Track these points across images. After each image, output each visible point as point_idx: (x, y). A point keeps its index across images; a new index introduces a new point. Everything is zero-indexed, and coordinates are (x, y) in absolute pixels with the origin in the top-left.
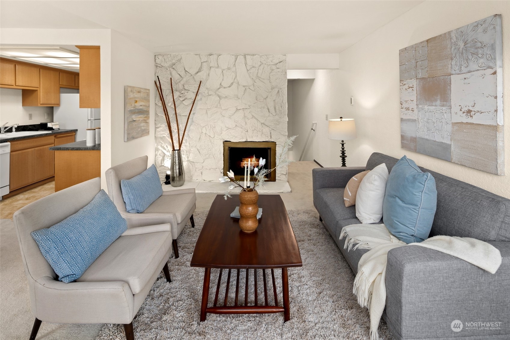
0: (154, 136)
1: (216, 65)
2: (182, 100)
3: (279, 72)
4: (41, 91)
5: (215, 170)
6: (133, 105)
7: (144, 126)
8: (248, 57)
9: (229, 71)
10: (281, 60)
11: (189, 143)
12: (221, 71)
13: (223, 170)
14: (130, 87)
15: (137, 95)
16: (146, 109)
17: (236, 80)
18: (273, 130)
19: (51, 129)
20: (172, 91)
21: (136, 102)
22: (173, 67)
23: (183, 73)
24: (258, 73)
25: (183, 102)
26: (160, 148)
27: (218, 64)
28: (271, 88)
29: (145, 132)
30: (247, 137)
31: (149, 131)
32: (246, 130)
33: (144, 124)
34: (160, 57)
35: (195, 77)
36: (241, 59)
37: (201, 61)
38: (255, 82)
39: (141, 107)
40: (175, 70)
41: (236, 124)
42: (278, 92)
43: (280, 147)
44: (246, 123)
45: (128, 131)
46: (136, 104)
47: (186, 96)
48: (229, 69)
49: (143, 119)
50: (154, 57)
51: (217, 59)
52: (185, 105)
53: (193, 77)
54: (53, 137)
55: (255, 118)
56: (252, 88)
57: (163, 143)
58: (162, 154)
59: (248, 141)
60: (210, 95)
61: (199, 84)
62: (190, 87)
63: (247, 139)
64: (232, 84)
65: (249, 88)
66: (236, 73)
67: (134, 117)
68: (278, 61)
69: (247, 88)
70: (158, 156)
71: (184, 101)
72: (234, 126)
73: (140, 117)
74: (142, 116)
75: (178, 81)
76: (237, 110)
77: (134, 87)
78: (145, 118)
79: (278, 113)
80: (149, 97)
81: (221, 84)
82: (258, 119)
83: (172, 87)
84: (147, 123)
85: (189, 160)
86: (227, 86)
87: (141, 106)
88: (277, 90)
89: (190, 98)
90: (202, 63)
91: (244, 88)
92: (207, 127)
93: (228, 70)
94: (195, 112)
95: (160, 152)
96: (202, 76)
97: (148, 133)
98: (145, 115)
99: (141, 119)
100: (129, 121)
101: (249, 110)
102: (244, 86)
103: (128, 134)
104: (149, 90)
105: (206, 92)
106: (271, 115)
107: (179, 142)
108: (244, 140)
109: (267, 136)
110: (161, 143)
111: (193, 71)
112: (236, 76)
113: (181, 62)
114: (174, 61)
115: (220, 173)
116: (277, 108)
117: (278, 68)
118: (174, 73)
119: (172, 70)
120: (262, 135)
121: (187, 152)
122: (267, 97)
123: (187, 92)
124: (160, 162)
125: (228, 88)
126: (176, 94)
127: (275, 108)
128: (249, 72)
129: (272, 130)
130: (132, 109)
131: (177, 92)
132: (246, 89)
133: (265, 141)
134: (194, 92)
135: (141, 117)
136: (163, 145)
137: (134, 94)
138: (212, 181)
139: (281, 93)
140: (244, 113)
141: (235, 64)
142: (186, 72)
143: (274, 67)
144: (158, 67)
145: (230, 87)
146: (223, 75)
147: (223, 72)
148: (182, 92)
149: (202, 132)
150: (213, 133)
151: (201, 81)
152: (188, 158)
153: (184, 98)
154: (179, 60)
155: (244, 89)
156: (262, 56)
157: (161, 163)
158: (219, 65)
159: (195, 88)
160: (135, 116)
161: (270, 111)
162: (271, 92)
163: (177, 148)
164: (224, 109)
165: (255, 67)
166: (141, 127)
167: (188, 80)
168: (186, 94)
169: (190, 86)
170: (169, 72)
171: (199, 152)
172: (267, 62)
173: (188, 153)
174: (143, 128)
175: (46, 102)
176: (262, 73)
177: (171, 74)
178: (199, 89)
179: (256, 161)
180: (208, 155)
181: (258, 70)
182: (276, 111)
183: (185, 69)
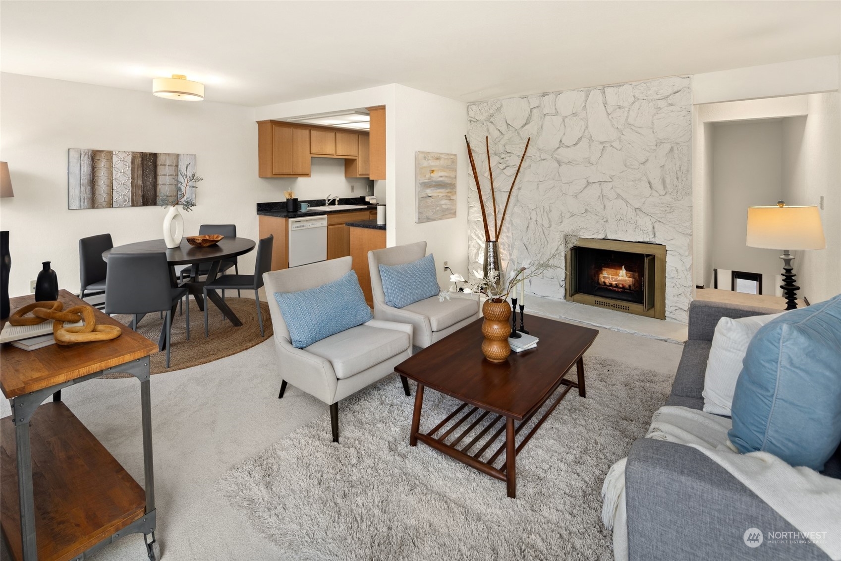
0: (467, 220)
1: (554, 111)
2: (502, 168)
3: (672, 111)
4: (360, 159)
5: (552, 280)
6: (428, 176)
7: (446, 204)
8: (608, 90)
9: (575, 118)
10: (679, 89)
11: (512, 234)
12: (562, 120)
13: (564, 282)
14: (423, 152)
15: (433, 163)
16: (449, 182)
17: (586, 133)
18: (660, 221)
19: (368, 203)
20: (488, 155)
21: (433, 171)
22: (491, 120)
23: (503, 128)
24: (628, 117)
25: (504, 171)
26: (474, 237)
27: (556, 109)
28: (655, 143)
29: (451, 213)
30: (607, 231)
31: (455, 212)
32: (605, 220)
33: (446, 201)
34: (474, 107)
35: (520, 132)
36: (596, 95)
37: (529, 106)
38: (623, 134)
39: (441, 179)
40: (494, 125)
41: (587, 208)
42: (672, 150)
43: (675, 256)
44: (605, 206)
45: (419, 210)
46: (432, 175)
47: (508, 163)
48: (574, 114)
49: (444, 194)
50: (466, 109)
51: (554, 100)
52: (507, 175)
53: (518, 133)
54: (368, 213)
55: (623, 199)
56: (616, 144)
57: (478, 230)
58: (477, 246)
59: (609, 238)
60: (544, 160)
61: (527, 142)
62: (514, 149)
63: (606, 235)
64: (580, 139)
65: (612, 146)
66: (588, 120)
67: (429, 192)
68: (670, 92)
69: (607, 145)
70: (472, 248)
71: (505, 169)
72: (583, 211)
73: (439, 192)
74: (442, 190)
75: (497, 140)
76: (588, 184)
77: (428, 152)
78: (448, 193)
79: (669, 190)
80: (456, 165)
81: (561, 141)
82: (628, 200)
83: (488, 150)
84: (451, 201)
85: (512, 259)
86: (571, 145)
87: (441, 177)
88: (667, 147)
89: (514, 165)
90: (531, 109)
91: (601, 145)
92: (538, 210)
93: (574, 116)
94: (520, 186)
95: (474, 241)
96: (531, 130)
97: (454, 214)
98: (449, 190)
99: (441, 195)
100: (420, 197)
101: (610, 185)
102: (602, 143)
103: (420, 213)
104: (455, 155)
105: (538, 155)
106: (654, 193)
107: (496, 231)
108: (601, 236)
109: (645, 232)
110: (475, 230)
111: (517, 124)
112: (587, 127)
113: (501, 112)
114: (491, 111)
115: (559, 286)
116: (668, 180)
117: (671, 105)
118: (491, 127)
119: (489, 124)
120: (637, 229)
121: (509, 246)
122: (648, 160)
123: (510, 156)
124: (474, 256)
125: (573, 147)
126: (494, 160)
127: (664, 182)
128: (610, 117)
129: (657, 223)
130: (426, 181)
131: (495, 157)
132: (604, 147)
133: (641, 240)
134: (519, 156)
135: (441, 192)
136: (477, 233)
137: (430, 162)
138: (547, 297)
139: (676, 152)
140: (602, 190)
141: (585, 106)
142: (509, 126)
143: (662, 104)
144: (472, 122)
145: (576, 144)
146: (565, 125)
147: (564, 120)
148: (502, 157)
149: (531, 218)
150: (548, 220)
151: (529, 139)
152: (510, 255)
153: (504, 166)
154: (499, 109)
155: (601, 147)
156: (636, 86)
157: (475, 258)
158: (558, 110)
159: (521, 150)
160: (432, 190)
161: (653, 186)
162: (655, 150)
163: (493, 238)
164: (566, 182)
165: (623, 108)
166: (441, 205)
167: (511, 138)
168: (507, 158)
169: (513, 146)
170: (485, 129)
171: (527, 249)
172: (646, 96)
173: (511, 249)
174: (444, 207)
175: (364, 173)
176: (637, 116)
177: (488, 130)
178: (525, 151)
179: (627, 276)
180: (540, 255)
181: (628, 113)
182: (665, 187)
183: (507, 122)
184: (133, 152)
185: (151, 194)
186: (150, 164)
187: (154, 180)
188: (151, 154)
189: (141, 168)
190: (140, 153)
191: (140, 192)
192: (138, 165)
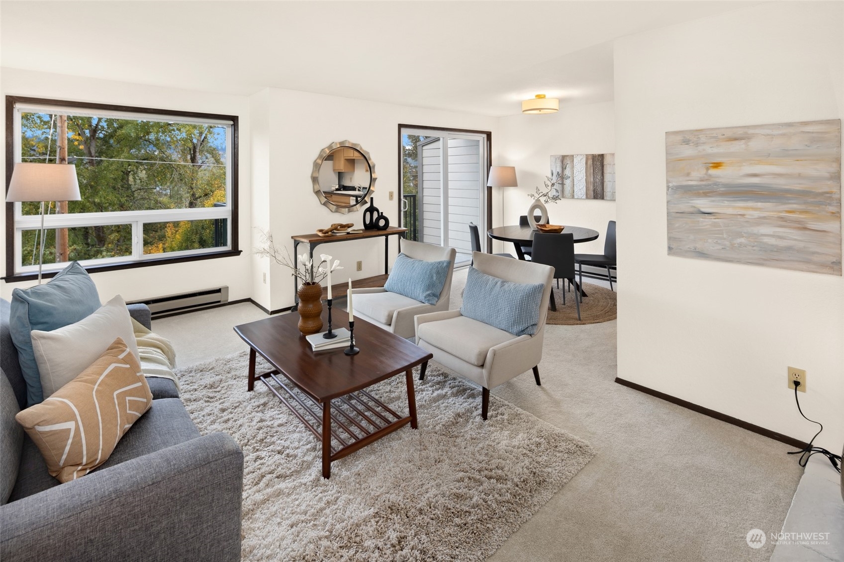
6: (697, 175)
14: (679, 132)
21: (716, 166)
39: (753, 180)
46: (715, 172)
49: (769, 214)
67: (704, 204)
87: (753, 175)
99: (755, 214)
130: (692, 183)
160: (713, 201)
184: (586, 155)
185: (599, 189)
186: (598, 163)
187: (602, 177)
188: (599, 155)
189: (592, 168)
190: (591, 155)
191: (592, 187)
192: (590, 165)
